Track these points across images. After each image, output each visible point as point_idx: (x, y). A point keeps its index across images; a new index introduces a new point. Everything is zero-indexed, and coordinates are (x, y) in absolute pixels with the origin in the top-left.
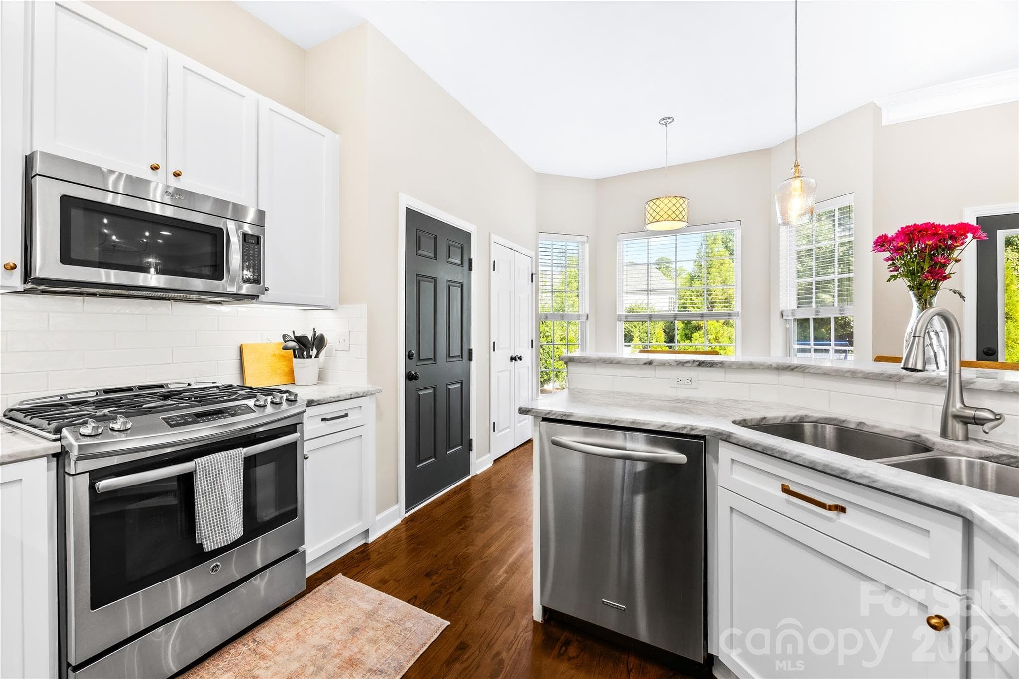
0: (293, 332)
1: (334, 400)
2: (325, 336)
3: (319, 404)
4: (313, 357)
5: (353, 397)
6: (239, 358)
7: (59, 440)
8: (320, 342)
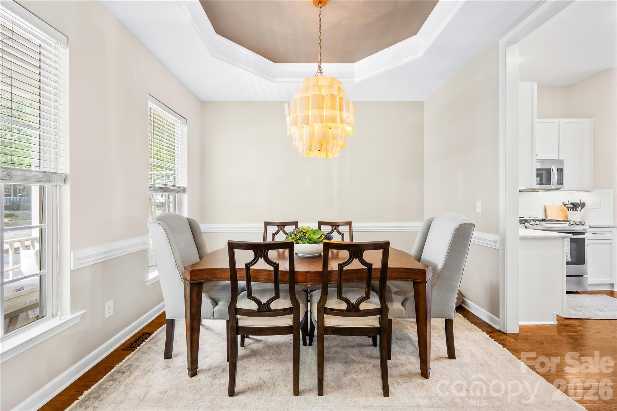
0: (568, 201)
1: (598, 227)
2: (586, 203)
3: (592, 228)
4: (578, 211)
5: (608, 227)
6: (544, 210)
7: (524, 225)
8: (583, 205)
